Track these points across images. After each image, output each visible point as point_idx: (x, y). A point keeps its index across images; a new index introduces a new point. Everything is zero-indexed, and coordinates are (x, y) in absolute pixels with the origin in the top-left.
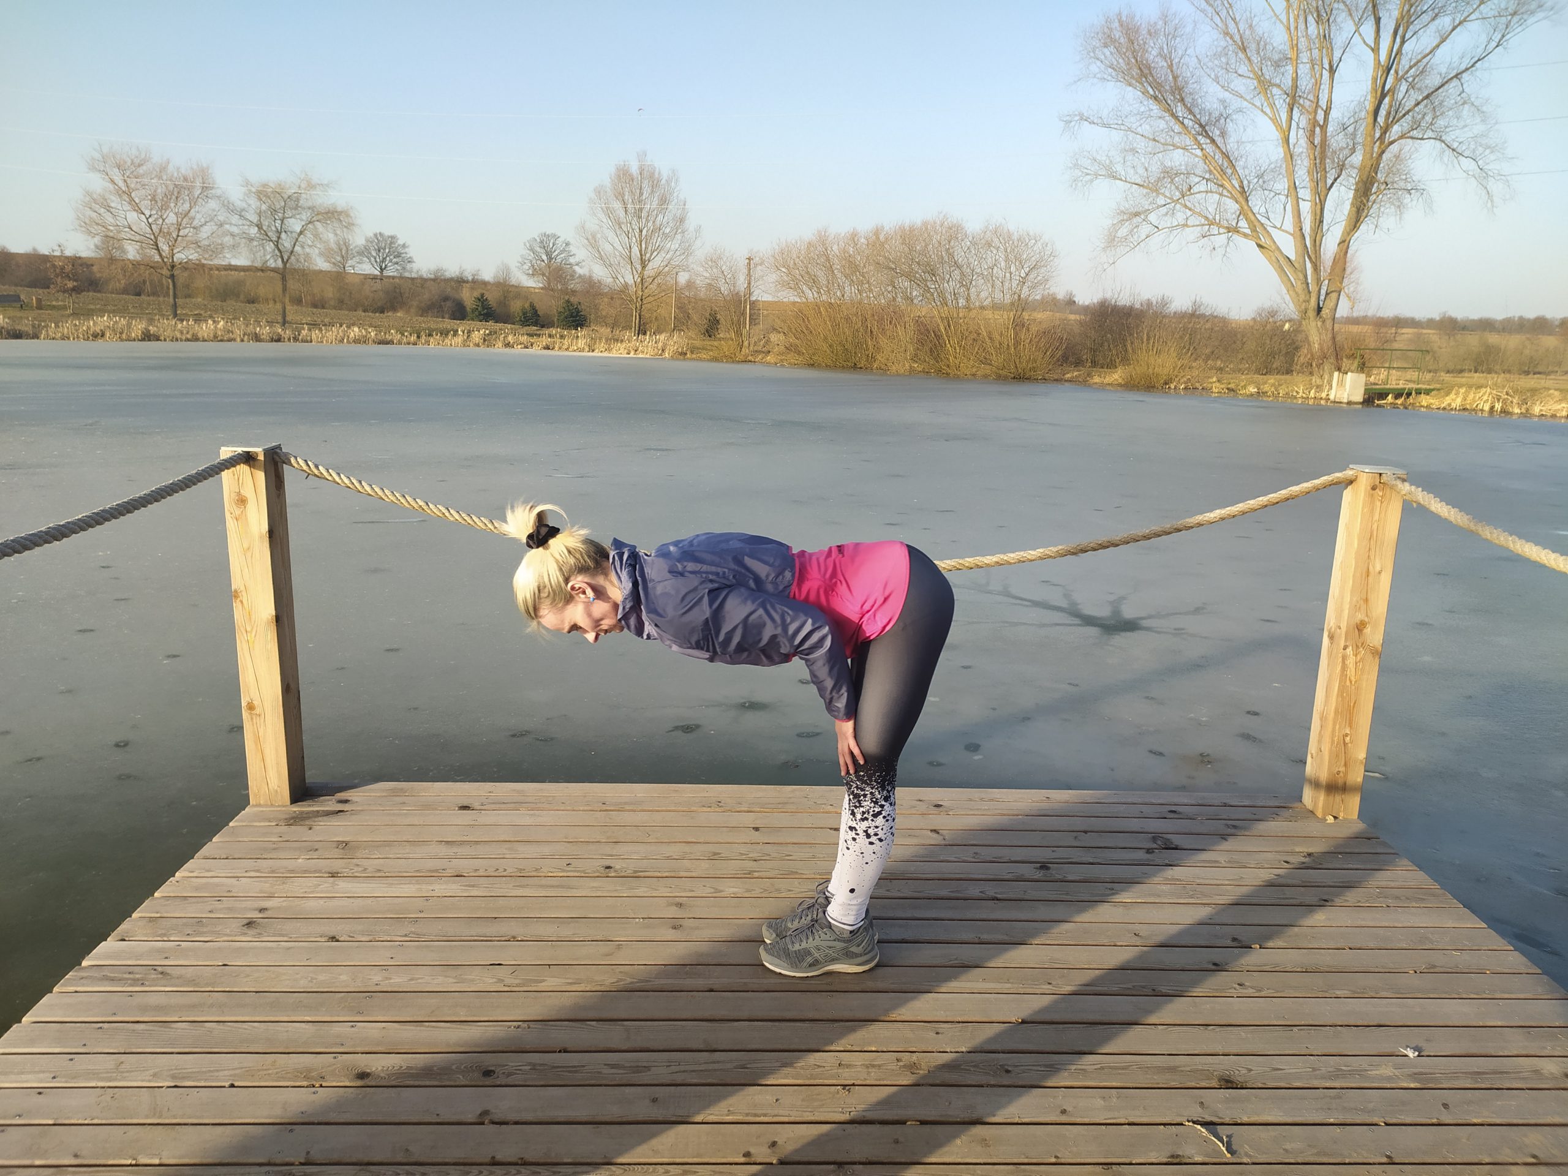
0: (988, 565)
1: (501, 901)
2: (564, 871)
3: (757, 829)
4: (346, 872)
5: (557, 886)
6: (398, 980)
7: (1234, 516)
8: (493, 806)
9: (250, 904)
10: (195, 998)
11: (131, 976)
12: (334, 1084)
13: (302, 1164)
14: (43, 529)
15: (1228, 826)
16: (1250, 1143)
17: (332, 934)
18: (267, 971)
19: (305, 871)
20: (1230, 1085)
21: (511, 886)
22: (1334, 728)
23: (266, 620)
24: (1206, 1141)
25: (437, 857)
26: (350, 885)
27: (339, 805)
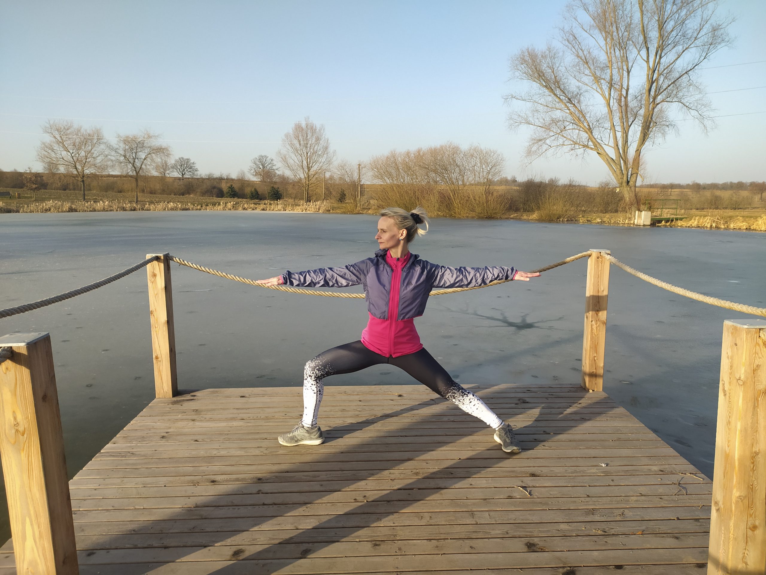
1: (260, 427)
2: (283, 417)
3: (360, 401)
4: (198, 419)
5: (282, 422)
6: (223, 453)
8: (254, 396)
9: (162, 431)
10: (147, 461)
12: (203, 484)
13: (195, 507)
15: (549, 395)
16: (536, 492)
17: (195, 439)
18: (173, 452)
19: (182, 420)
20: (534, 476)
21: (263, 422)
22: (590, 354)
23: (163, 322)
24: (522, 492)
25: (233, 413)
26: (200, 424)
27: (192, 397)
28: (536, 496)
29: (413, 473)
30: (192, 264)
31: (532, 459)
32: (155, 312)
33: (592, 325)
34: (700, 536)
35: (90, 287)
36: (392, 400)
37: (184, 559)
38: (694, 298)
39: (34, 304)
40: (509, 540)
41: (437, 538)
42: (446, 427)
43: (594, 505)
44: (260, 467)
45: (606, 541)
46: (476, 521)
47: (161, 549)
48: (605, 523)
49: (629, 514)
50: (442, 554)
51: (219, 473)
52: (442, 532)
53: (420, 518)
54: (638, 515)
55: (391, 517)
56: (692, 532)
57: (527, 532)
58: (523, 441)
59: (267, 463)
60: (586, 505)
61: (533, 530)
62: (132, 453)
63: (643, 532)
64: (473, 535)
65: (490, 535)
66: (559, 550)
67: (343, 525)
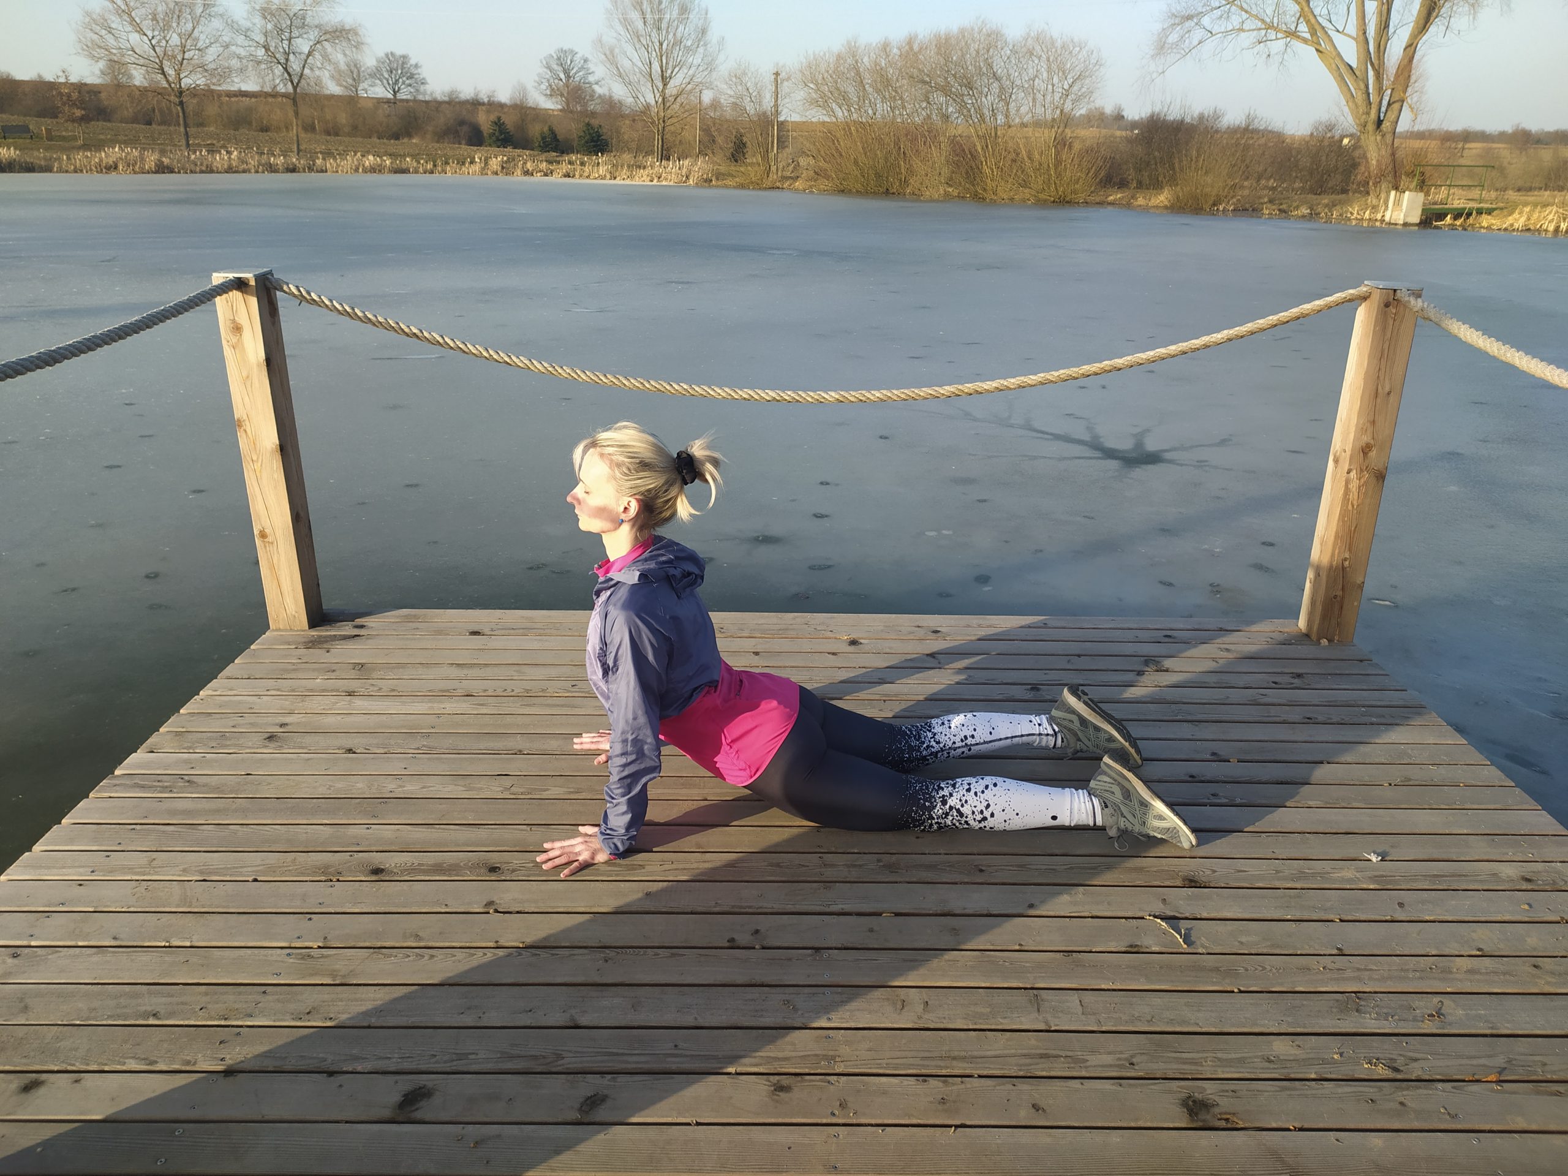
0: (987, 391)
1: (508, 719)
2: (569, 692)
3: (756, 654)
4: (362, 691)
5: (562, 706)
6: (411, 788)
7: (1242, 337)
8: (503, 632)
9: (270, 720)
10: (220, 804)
11: (160, 784)
12: (350, 879)
13: (319, 947)
14: (33, 354)
16: (1206, 936)
17: (348, 747)
18: (288, 780)
19: (324, 691)
20: (1193, 884)
21: (518, 705)
22: (1333, 553)
23: (269, 449)
24: (1165, 933)
25: (447, 678)
26: (366, 703)
27: (356, 629)
28: (1203, 946)
29: (881, 864)
32: (247, 423)
33: (1347, 482)
36: (834, 654)
40: (1134, 1085)
41: (944, 1072)
43: (1359, 979)
44: (497, 834)
45: (1402, 1099)
46: (1046, 1023)
47: (215, 1077)
48: (1394, 1039)
49: (1457, 1014)
50: (957, 1127)
51: (393, 848)
52: (956, 1053)
53: (900, 1007)
54: (1480, 1017)
57: (1185, 1062)
59: (518, 822)
60: (1337, 979)
61: (1201, 1055)
62: (189, 781)
63: (1500, 1073)
64: (1040, 1066)
65: (1086, 1067)
66: (1274, 1125)
67: (696, 1019)
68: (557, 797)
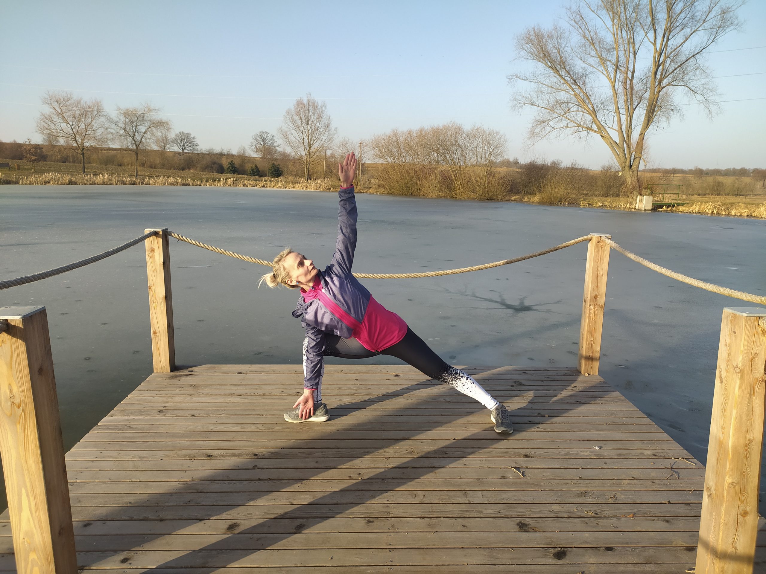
0: (448, 274)
1: (257, 404)
2: (280, 394)
3: (357, 380)
4: (195, 394)
5: (278, 399)
6: (220, 428)
8: (252, 373)
9: (159, 405)
10: (144, 434)
11: (118, 428)
12: (199, 459)
13: (191, 481)
15: (545, 377)
16: (531, 473)
17: (193, 414)
18: (170, 426)
19: (180, 394)
20: (527, 457)
21: (260, 399)
22: (587, 338)
23: (161, 298)
24: (515, 472)
25: (230, 389)
26: (197, 399)
27: (190, 372)
28: (529, 476)
29: (408, 451)
30: (191, 240)
31: (526, 441)
32: (153, 287)
33: (590, 310)
34: (690, 520)
35: (89, 261)
36: (388, 380)
37: (179, 532)
38: (694, 284)
39: (31, 276)
40: (499, 519)
41: (430, 516)
42: (441, 408)
43: (587, 487)
44: (256, 443)
45: (597, 523)
46: (469, 501)
47: (156, 521)
48: (597, 505)
49: (621, 497)
50: (434, 532)
51: (215, 448)
52: (435, 510)
53: (414, 496)
54: (630, 498)
55: (386, 495)
56: (683, 515)
57: (519, 512)
58: (517, 423)
59: (264, 439)
60: (578, 487)
61: (525, 510)
62: (129, 427)
63: (634, 514)
64: (466, 514)
65: (483, 514)
66: (550, 531)
67: (337, 501)
68: (279, 430)
